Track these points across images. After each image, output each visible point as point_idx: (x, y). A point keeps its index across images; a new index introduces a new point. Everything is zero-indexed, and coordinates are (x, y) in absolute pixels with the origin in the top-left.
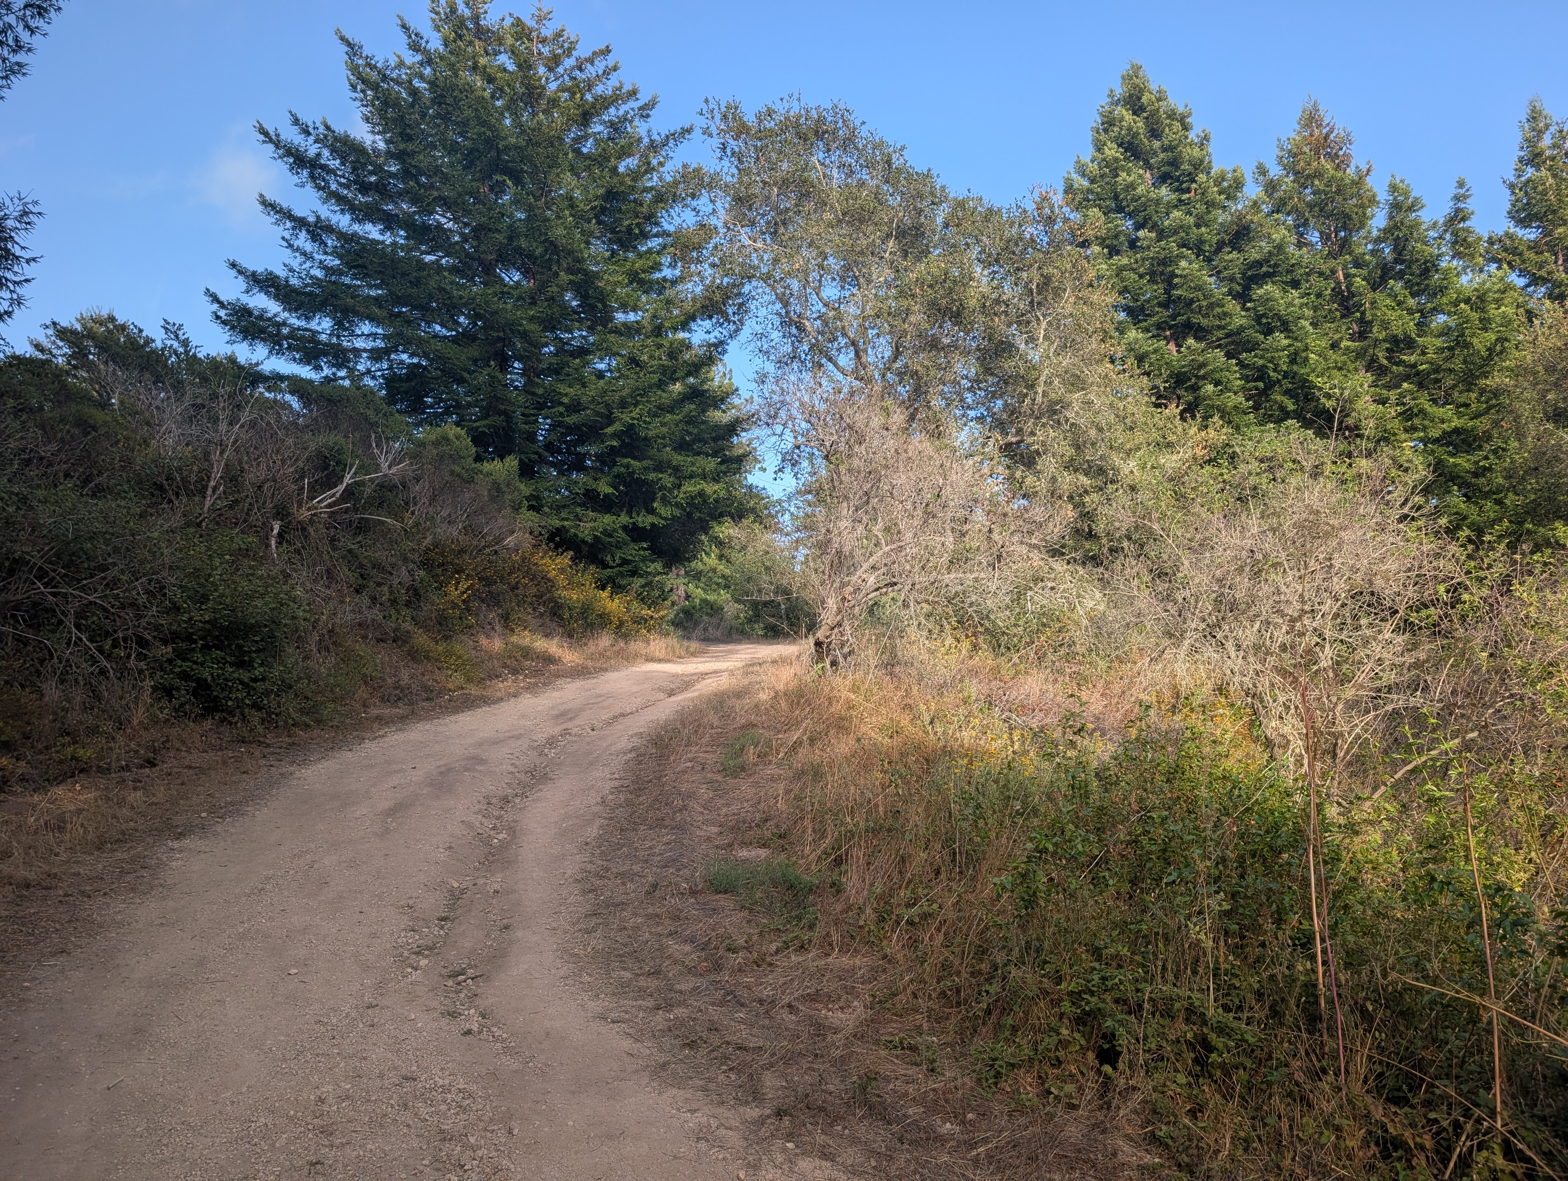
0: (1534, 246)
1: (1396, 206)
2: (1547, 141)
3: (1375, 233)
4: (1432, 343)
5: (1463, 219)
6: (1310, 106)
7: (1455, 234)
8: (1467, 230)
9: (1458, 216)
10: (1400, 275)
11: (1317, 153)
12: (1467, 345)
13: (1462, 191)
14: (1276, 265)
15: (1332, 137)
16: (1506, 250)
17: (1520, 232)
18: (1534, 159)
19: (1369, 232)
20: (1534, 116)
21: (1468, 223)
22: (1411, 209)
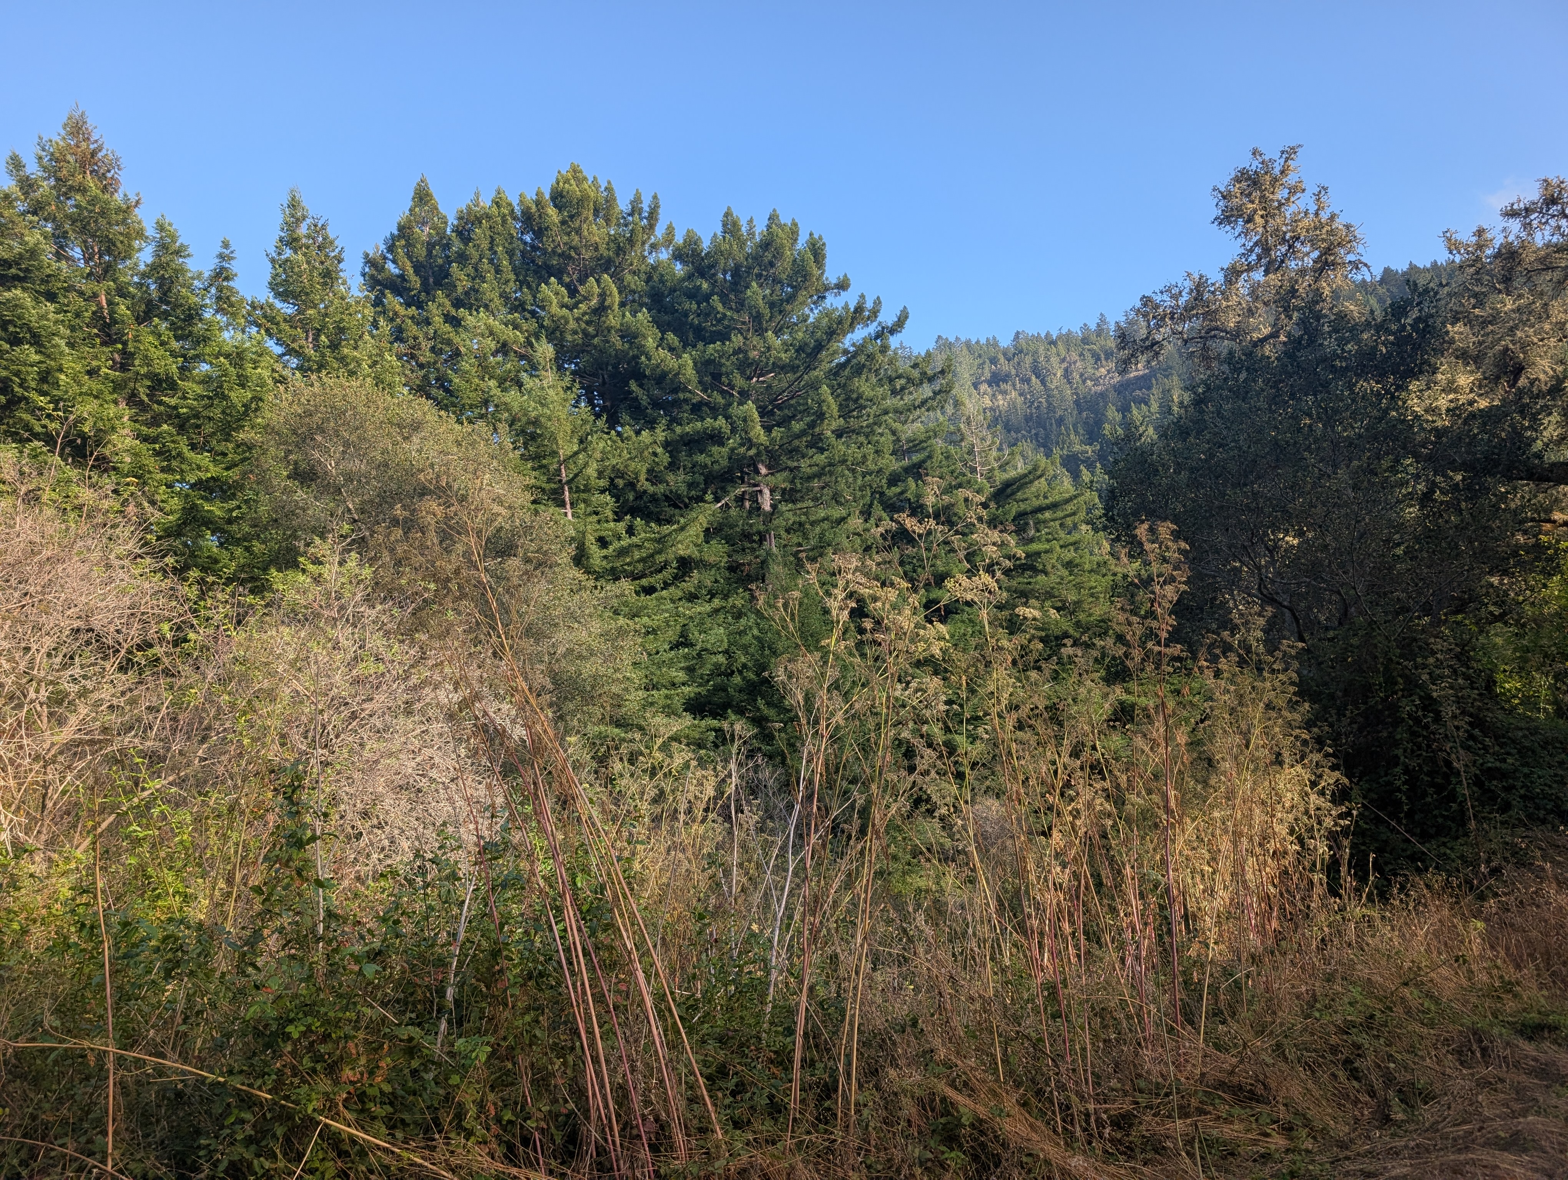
0: (289, 320)
1: (163, 247)
2: (303, 230)
3: (142, 267)
4: (193, 388)
5: (227, 279)
6: (77, 115)
7: (220, 289)
8: (230, 289)
9: (221, 275)
10: (165, 316)
11: (83, 166)
12: (225, 397)
13: (227, 252)
14: (27, 270)
15: (100, 155)
16: (265, 316)
17: (278, 304)
18: (292, 242)
19: (136, 264)
20: (294, 205)
21: (231, 283)
22: (177, 253)
